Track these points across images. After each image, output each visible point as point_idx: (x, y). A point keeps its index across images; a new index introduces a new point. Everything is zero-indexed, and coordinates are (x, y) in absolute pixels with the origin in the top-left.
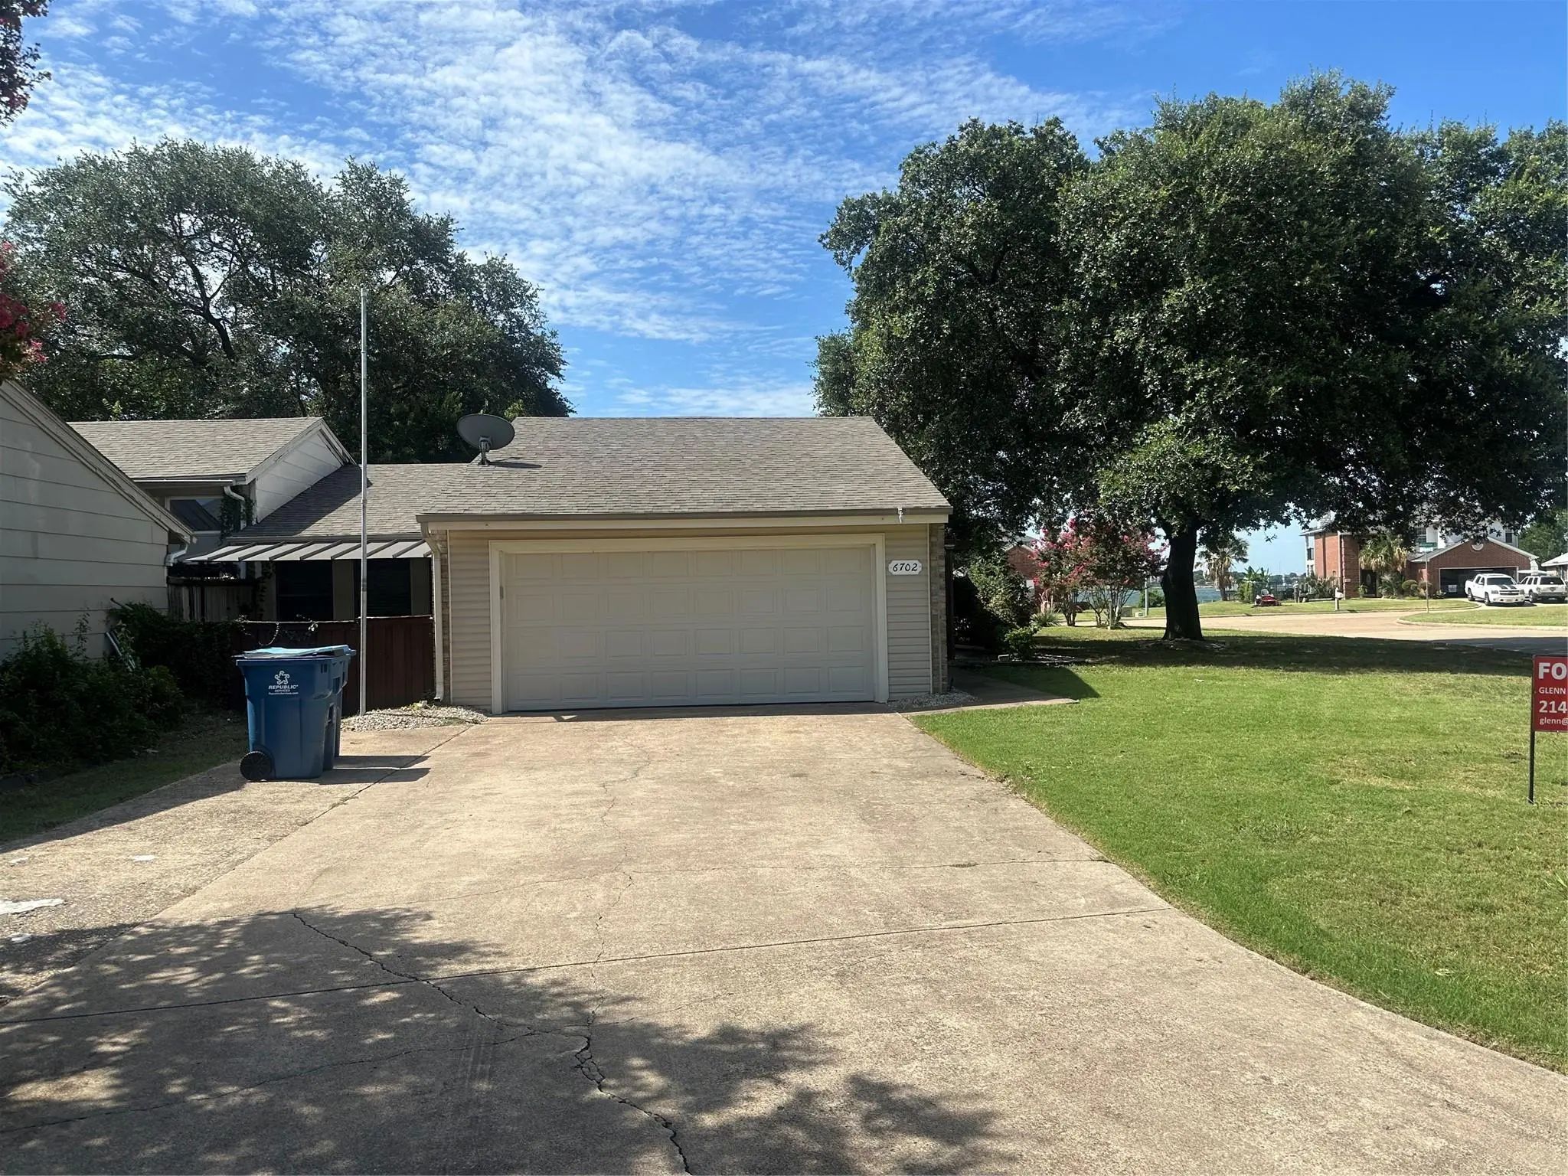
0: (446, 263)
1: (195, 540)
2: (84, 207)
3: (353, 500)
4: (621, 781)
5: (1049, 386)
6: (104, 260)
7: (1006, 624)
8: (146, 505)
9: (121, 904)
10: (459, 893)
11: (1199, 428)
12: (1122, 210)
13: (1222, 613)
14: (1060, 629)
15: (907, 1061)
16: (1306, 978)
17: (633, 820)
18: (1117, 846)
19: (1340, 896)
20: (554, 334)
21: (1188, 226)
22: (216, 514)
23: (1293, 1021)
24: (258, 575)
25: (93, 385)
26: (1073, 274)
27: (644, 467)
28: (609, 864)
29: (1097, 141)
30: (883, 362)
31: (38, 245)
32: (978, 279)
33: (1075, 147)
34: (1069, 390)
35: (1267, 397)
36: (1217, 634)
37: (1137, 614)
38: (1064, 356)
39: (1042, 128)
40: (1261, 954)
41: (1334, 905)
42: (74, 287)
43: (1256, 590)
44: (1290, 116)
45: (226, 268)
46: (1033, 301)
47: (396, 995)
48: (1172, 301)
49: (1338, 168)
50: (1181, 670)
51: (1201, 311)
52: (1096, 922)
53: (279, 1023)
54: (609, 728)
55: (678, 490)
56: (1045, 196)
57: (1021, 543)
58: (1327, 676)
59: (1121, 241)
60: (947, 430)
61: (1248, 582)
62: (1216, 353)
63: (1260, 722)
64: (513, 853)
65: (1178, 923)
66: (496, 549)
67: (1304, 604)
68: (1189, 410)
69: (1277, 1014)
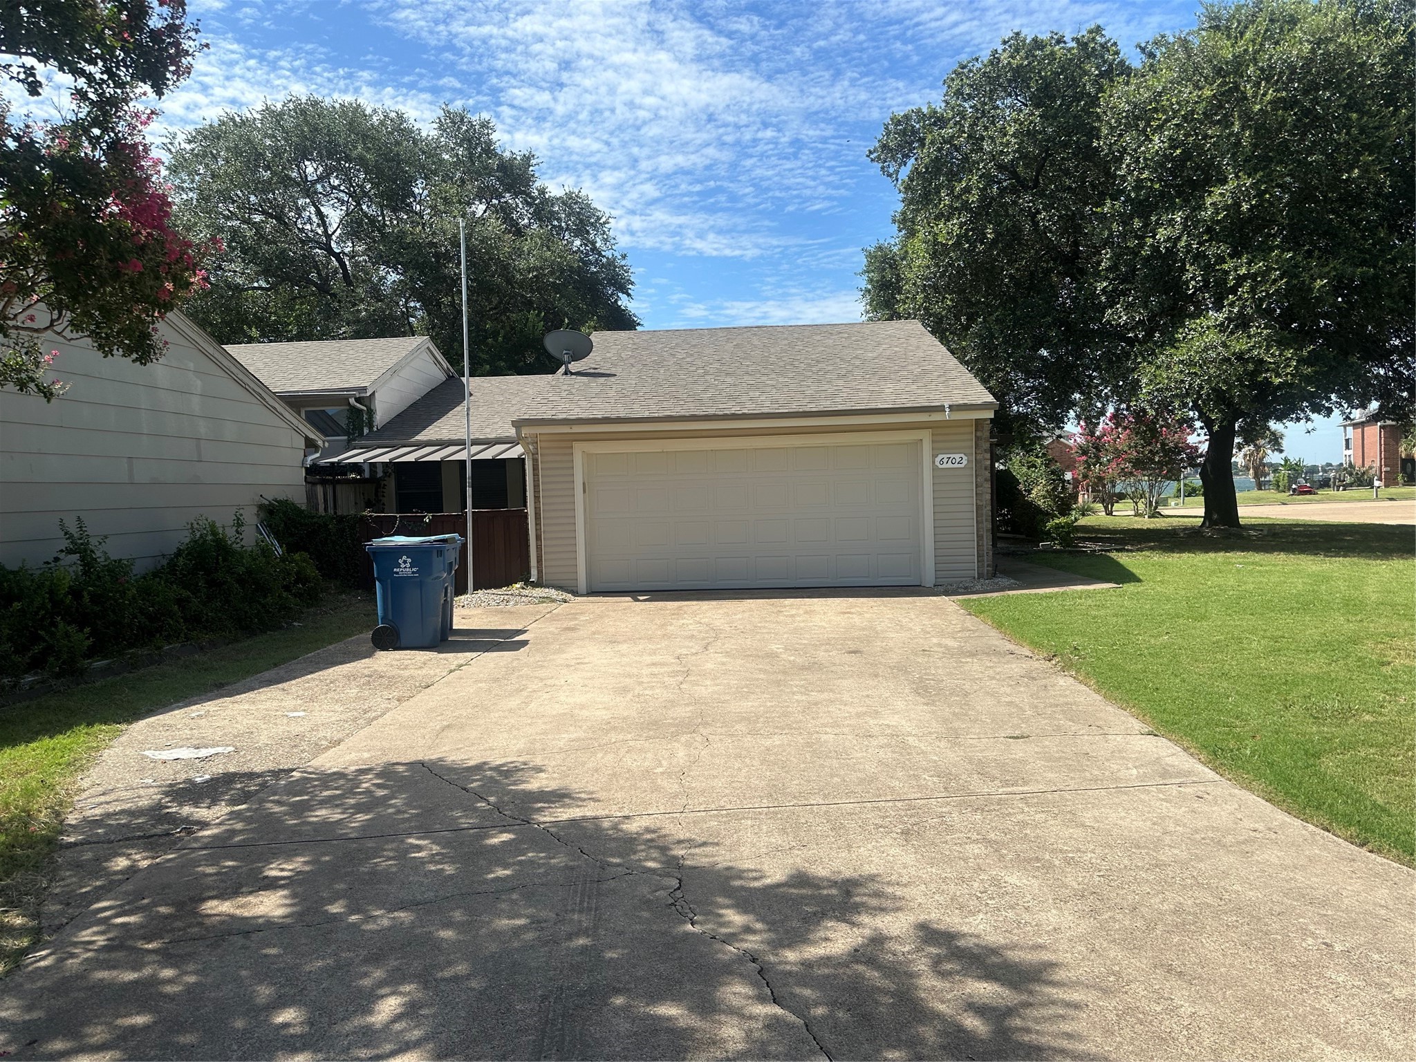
0: (529, 195)
1: (327, 444)
2: (227, 161)
3: (458, 408)
4: (693, 654)
5: (1091, 284)
6: (244, 206)
7: (1047, 514)
8: (287, 415)
9: (280, 752)
10: (561, 748)
11: (1242, 322)
12: (1165, 112)
13: (1258, 502)
14: (1098, 518)
15: (972, 913)
16: (1364, 850)
17: (705, 690)
18: (1167, 722)
19: (1396, 773)
20: (624, 257)
21: (1233, 124)
22: (343, 422)
23: (1353, 891)
24: (380, 474)
25: (238, 313)
26: (1115, 176)
27: (706, 373)
28: (688, 727)
29: (1139, 46)
30: (928, 267)
31: (191, 194)
32: (1020, 185)
33: (1117, 53)
34: (1110, 287)
35: (1311, 290)
36: (1253, 521)
37: (1173, 503)
38: (1107, 254)
39: (1083, 36)
40: (1317, 826)
41: (1390, 782)
42: (221, 229)
43: (1292, 480)
44: (1339, 9)
45: (344, 208)
46: (1075, 203)
47: (512, 836)
48: (1215, 198)
49: (1388, 59)
50: (1220, 556)
51: (1245, 207)
52: (1149, 792)
53: (414, 857)
54: (680, 608)
55: (738, 393)
56: (1086, 102)
57: (1060, 436)
58: (1370, 562)
59: (1164, 142)
60: (989, 329)
61: (1284, 472)
62: (1259, 248)
63: (1305, 605)
64: (604, 715)
65: (1230, 795)
66: (579, 449)
67: (1341, 492)
68: (1232, 305)
69: (1335, 884)
